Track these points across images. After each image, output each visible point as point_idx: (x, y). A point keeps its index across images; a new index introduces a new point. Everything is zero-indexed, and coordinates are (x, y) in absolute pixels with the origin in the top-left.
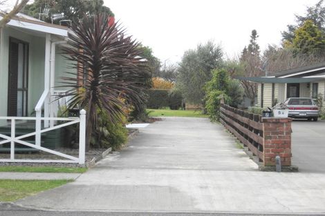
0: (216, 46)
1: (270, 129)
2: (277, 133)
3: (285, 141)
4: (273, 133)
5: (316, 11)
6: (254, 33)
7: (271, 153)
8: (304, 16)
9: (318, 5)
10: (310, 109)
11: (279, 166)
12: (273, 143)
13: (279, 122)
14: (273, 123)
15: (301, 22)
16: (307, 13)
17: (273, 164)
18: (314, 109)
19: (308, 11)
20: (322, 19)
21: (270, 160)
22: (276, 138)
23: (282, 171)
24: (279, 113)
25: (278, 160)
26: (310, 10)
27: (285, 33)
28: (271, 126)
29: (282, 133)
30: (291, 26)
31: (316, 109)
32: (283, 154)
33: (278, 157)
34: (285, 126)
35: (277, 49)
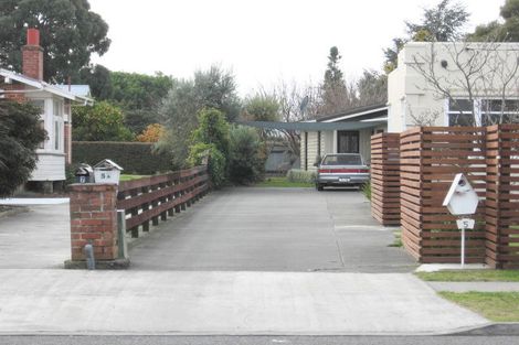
0: (225, 73)
1: (79, 202)
2: (90, 209)
3: (102, 221)
4: (84, 209)
5: (438, 15)
6: (334, 52)
7: (81, 240)
8: (421, 24)
9: (442, 6)
10: (356, 171)
11: (91, 261)
12: (84, 223)
13: (92, 191)
14: (83, 192)
15: (414, 33)
16: (425, 19)
17: (83, 257)
18: (362, 171)
19: (426, 15)
20: (447, 29)
21: (81, 250)
22: (88, 215)
23: (97, 268)
24: (103, 176)
25: (88, 252)
26: (429, 15)
27: (390, 51)
28: (80, 197)
29: (98, 208)
30: (400, 40)
31: (366, 171)
32: (100, 241)
33: (88, 246)
34: (102, 198)
35: (377, 77)
